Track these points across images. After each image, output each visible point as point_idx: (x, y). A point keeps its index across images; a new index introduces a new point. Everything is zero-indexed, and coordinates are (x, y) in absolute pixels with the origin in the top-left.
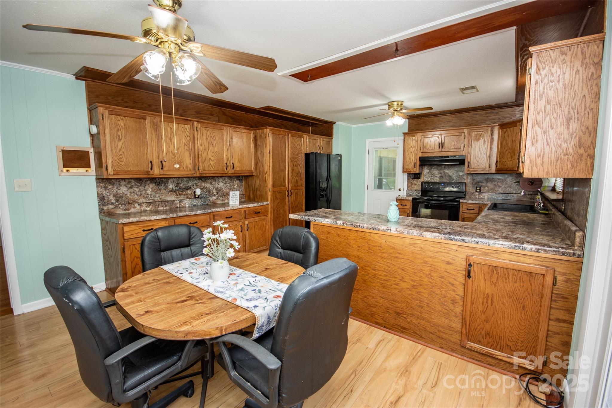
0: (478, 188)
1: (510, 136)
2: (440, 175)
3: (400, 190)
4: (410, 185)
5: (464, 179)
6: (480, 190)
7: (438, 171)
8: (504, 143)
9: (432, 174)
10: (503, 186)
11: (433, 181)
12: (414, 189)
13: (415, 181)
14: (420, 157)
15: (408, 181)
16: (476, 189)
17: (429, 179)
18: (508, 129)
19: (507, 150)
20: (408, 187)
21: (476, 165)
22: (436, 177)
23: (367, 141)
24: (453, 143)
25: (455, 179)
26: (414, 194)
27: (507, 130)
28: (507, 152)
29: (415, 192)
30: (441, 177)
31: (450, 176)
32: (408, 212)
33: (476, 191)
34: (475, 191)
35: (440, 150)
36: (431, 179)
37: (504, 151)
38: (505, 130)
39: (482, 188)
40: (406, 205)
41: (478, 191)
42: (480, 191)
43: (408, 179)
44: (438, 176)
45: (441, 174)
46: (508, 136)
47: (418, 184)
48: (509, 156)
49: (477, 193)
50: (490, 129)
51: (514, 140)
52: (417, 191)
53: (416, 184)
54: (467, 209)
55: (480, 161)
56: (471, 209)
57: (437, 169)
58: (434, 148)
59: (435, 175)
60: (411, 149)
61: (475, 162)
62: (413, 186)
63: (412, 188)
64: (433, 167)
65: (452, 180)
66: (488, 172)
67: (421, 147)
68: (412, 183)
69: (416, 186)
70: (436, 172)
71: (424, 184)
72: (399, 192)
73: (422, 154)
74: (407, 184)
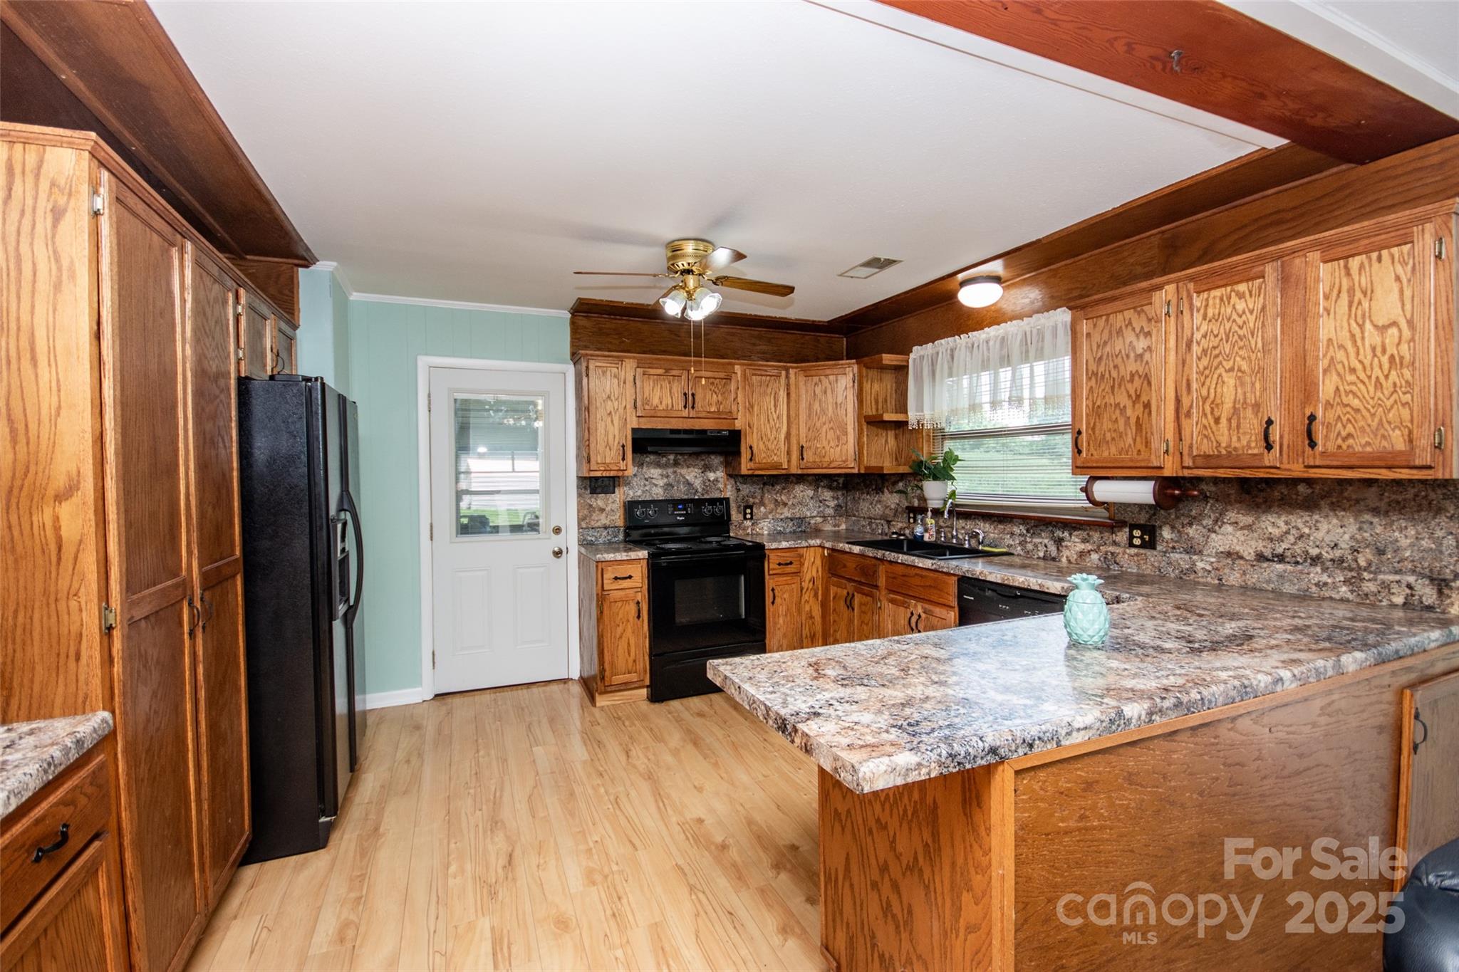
0: (748, 511)
1: (829, 391)
2: (665, 480)
3: (557, 531)
4: (586, 512)
5: (718, 489)
6: (751, 514)
7: (658, 471)
8: (816, 406)
9: (646, 480)
10: (790, 503)
11: (649, 498)
12: (599, 524)
13: (600, 501)
14: (634, 430)
15: (579, 503)
16: (745, 514)
17: (639, 493)
18: (822, 378)
19: (824, 424)
20: (580, 520)
21: (763, 455)
22: (656, 485)
23: (424, 361)
24: (715, 396)
25: (700, 490)
26: (601, 541)
27: (820, 380)
28: (826, 426)
29: (605, 533)
30: (669, 486)
31: (688, 484)
32: (639, 597)
33: (745, 518)
34: (741, 517)
35: (685, 413)
36: (643, 492)
37: (818, 425)
38: (815, 379)
39: (755, 510)
40: (630, 577)
41: (748, 516)
42: (751, 518)
43: (580, 495)
44: (661, 482)
45: (668, 477)
46: (825, 392)
47: (609, 508)
48: (831, 435)
49: (748, 523)
50: (784, 373)
51: (839, 402)
52: (610, 530)
53: (602, 510)
54: (779, 564)
55: (769, 445)
56: (787, 564)
57: (658, 465)
58: (670, 407)
59: (654, 481)
60: (609, 402)
61: (762, 446)
62: (595, 516)
63: (593, 523)
64: (648, 459)
65: (695, 494)
66: (784, 472)
67: (635, 401)
68: (591, 506)
69: (604, 514)
70: (655, 472)
71: (630, 506)
72: (554, 536)
73: (641, 419)
74: (578, 512)
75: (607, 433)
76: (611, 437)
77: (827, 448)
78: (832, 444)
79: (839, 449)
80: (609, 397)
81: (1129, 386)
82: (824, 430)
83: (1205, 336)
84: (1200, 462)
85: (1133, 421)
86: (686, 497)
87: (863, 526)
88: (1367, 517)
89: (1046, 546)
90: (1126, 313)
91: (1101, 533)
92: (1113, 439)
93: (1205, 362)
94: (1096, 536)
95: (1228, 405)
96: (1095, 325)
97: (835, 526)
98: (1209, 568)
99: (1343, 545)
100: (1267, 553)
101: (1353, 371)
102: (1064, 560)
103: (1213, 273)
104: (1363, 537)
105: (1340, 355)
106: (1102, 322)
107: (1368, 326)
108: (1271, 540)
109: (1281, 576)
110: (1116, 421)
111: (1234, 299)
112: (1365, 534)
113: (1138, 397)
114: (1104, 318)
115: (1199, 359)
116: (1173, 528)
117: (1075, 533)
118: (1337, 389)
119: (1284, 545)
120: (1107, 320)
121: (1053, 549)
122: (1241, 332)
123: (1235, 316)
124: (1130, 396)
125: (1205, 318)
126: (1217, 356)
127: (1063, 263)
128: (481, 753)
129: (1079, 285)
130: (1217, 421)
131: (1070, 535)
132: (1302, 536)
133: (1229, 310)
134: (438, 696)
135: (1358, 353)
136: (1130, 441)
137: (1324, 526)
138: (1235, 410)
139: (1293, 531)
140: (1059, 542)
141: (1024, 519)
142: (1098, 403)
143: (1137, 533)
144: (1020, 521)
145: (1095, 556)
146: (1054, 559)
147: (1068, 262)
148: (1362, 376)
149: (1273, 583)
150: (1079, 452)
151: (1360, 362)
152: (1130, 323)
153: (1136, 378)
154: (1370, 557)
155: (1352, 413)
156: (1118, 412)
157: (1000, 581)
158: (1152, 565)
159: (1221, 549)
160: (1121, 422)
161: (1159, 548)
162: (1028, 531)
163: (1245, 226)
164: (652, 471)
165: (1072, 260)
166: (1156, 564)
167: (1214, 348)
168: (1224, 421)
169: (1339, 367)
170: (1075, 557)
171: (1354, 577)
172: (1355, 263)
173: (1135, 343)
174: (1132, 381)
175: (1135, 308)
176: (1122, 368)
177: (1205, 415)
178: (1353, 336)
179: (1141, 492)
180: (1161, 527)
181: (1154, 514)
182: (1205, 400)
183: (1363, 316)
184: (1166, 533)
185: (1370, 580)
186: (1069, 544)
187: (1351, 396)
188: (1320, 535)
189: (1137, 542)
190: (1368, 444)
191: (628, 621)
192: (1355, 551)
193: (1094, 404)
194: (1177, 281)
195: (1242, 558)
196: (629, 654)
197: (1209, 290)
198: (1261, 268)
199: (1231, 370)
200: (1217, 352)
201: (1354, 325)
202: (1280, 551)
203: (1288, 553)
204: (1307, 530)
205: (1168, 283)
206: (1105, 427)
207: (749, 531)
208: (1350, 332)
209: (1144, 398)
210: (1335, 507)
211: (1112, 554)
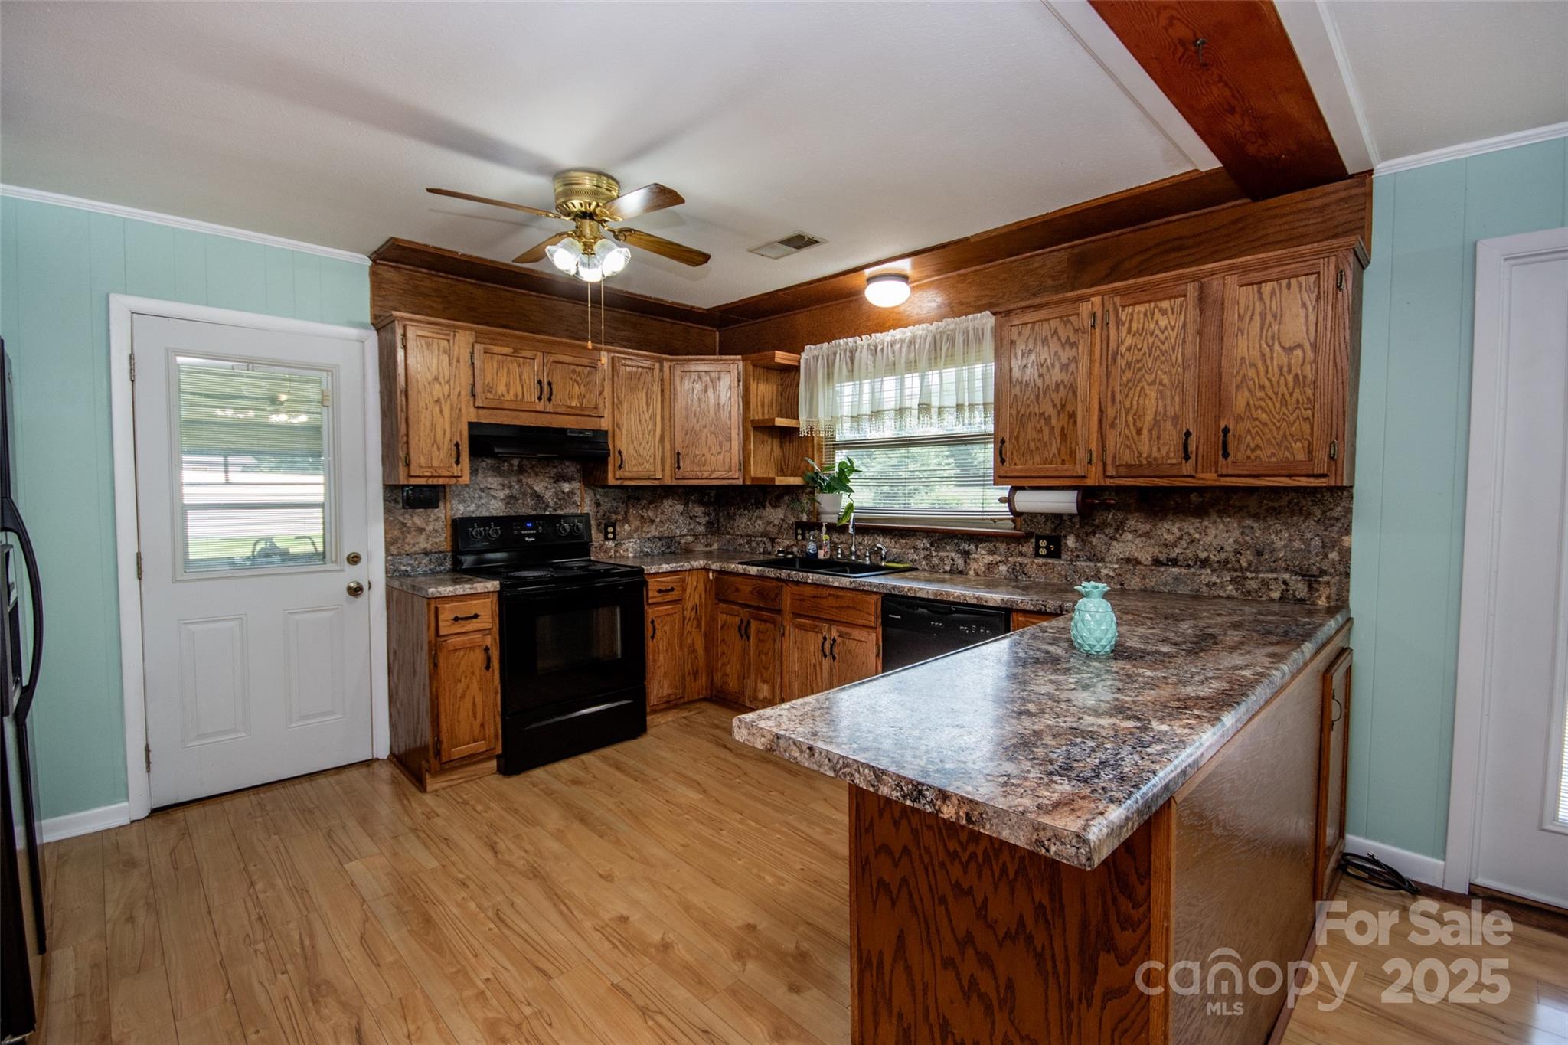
0: (610, 529)
1: (710, 391)
2: (507, 491)
3: (354, 559)
4: (396, 533)
5: (574, 503)
6: (614, 533)
7: (500, 480)
8: (695, 406)
9: (482, 490)
10: (658, 520)
11: (485, 514)
12: (416, 549)
13: (417, 518)
14: (470, 424)
15: (386, 520)
16: (607, 533)
17: (473, 507)
18: (702, 374)
19: (705, 427)
20: (389, 543)
21: (634, 462)
22: (495, 498)
23: (117, 302)
24: (576, 387)
25: (552, 504)
26: (420, 571)
27: (700, 377)
28: (707, 430)
29: (425, 561)
30: (510, 500)
31: (538, 497)
32: (488, 641)
33: (606, 538)
34: (601, 536)
35: (540, 407)
36: (478, 506)
37: (697, 428)
38: (694, 375)
39: (618, 529)
40: (476, 616)
41: (610, 536)
42: (614, 538)
43: (388, 511)
44: (501, 495)
45: (510, 487)
46: (706, 391)
47: (430, 528)
48: (712, 440)
49: (611, 544)
51: (722, 403)
52: (433, 557)
53: (421, 530)
54: (663, 591)
55: (641, 449)
56: (667, 591)
57: (498, 472)
58: (520, 396)
59: (492, 492)
60: (437, 386)
61: (632, 452)
62: (409, 539)
63: (407, 548)
64: (484, 464)
65: (545, 510)
66: (657, 483)
67: (473, 386)
68: (404, 524)
69: (423, 536)
70: (493, 482)
71: (460, 527)
72: (347, 566)
73: (481, 411)
74: (386, 533)
75: (433, 426)
76: (439, 433)
77: (708, 456)
78: (713, 451)
79: (721, 457)
80: (436, 379)
81: (1054, 395)
82: (704, 435)
83: (1129, 349)
84: (1123, 471)
85: (1057, 431)
86: (534, 513)
87: (740, 545)
88: (1248, 522)
89: (953, 559)
90: (1051, 322)
91: (1008, 544)
92: (1037, 448)
93: (1128, 375)
94: (1002, 547)
95: (1149, 417)
96: (1020, 334)
97: (706, 546)
98: (1112, 574)
99: (1228, 548)
100: (1163, 558)
101: (1262, 387)
102: (971, 572)
103: (1138, 289)
104: (1245, 541)
105: (1251, 373)
106: (1027, 331)
107: (1277, 347)
108: (1166, 545)
109: (1176, 579)
110: (1041, 430)
111: (1157, 315)
112: (1247, 538)
113: (1063, 406)
114: (1030, 325)
115: (1123, 371)
116: (1077, 537)
117: (981, 546)
118: (1248, 404)
119: (1178, 550)
120: (1032, 329)
121: (960, 562)
122: (1163, 347)
123: (1157, 332)
124: (1055, 406)
125: (1129, 332)
126: (1140, 370)
127: (973, 269)
128: (260, 886)
129: (988, 293)
130: (1139, 432)
131: (977, 547)
132: (1193, 541)
133: (1152, 326)
134: (155, 812)
135: (1267, 372)
136: (1054, 450)
137: (1212, 532)
138: (1156, 423)
139: (1186, 537)
140: (966, 554)
141: (928, 533)
142: (1022, 412)
143: (1043, 543)
144: (922, 534)
145: (1003, 568)
146: (961, 572)
147: (978, 268)
148: (1270, 393)
149: (1170, 585)
150: (1003, 461)
151: (1270, 380)
152: (1056, 332)
153: (1062, 388)
154: (1250, 558)
155: (1260, 426)
156: (1042, 421)
157: (932, 597)
158: (1059, 574)
159: (1122, 556)
160: (1046, 431)
161: (1064, 557)
162: (932, 544)
163: (1149, 249)
164: (490, 479)
165: (982, 266)
166: (1063, 572)
167: (1138, 361)
168: (1145, 432)
169: (1251, 383)
170: (983, 569)
171: (1238, 577)
172: (1267, 288)
173: (1061, 352)
174: (1057, 390)
175: (1061, 318)
176: (1047, 377)
177: (1127, 426)
178: (1263, 355)
179: (1063, 502)
180: (1065, 537)
181: (1059, 525)
182: (1128, 411)
183: (1273, 338)
184: (1071, 542)
185: (1252, 578)
186: (977, 556)
187: (1259, 411)
188: (1208, 540)
189: (1043, 552)
190: (1273, 454)
191: (473, 673)
192: (1238, 553)
193: (1018, 413)
194: (1102, 294)
195: (1140, 563)
196: (475, 717)
197: (1134, 304)
198: (1183, 287)
199: (1153, 383)
200: (1140, 365)
201: (1265, 346)
202: (1173, 555)
203: (1181, 558)
204: (1197, 536)
205: (1093, 295)
206: (1029, 436)
207: (612, 553)
208: (1261, 351)
209: (1069, 408)
210: (1221, 513)
211: (1020, 564)
